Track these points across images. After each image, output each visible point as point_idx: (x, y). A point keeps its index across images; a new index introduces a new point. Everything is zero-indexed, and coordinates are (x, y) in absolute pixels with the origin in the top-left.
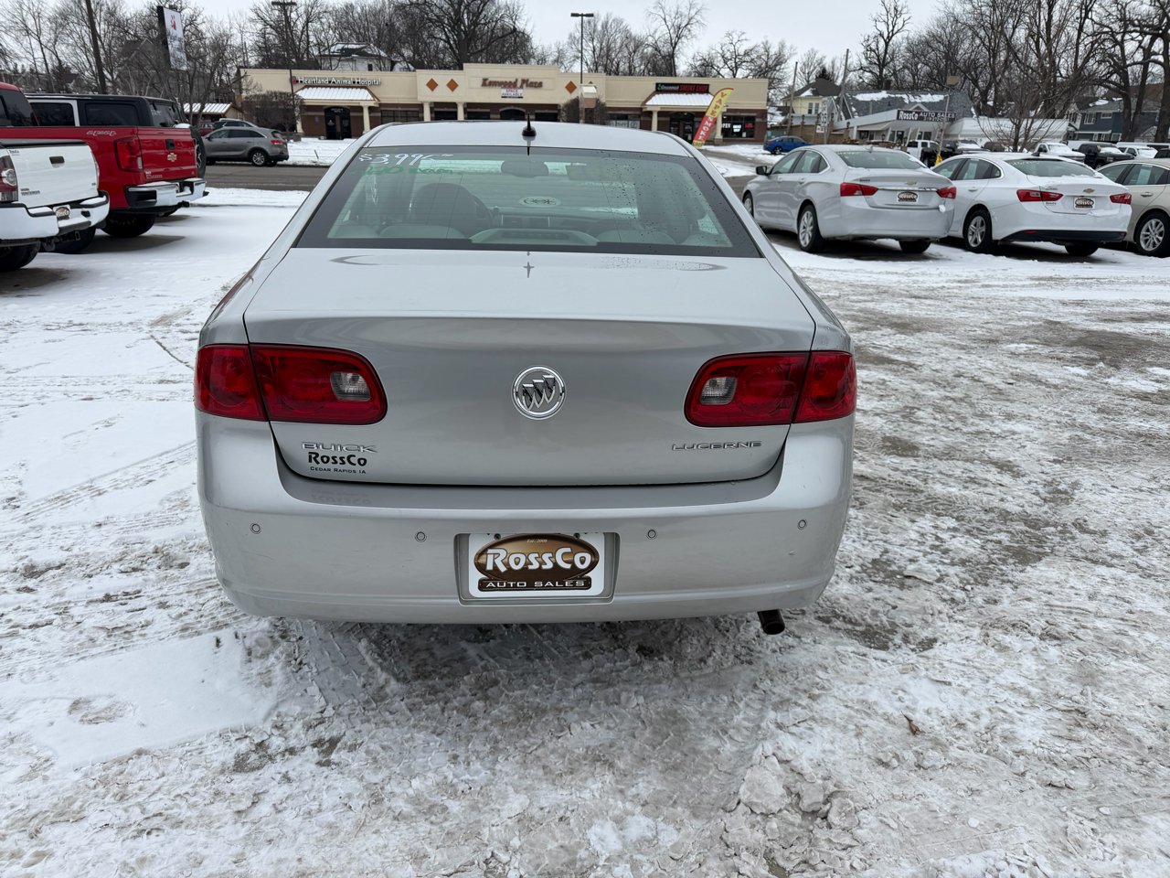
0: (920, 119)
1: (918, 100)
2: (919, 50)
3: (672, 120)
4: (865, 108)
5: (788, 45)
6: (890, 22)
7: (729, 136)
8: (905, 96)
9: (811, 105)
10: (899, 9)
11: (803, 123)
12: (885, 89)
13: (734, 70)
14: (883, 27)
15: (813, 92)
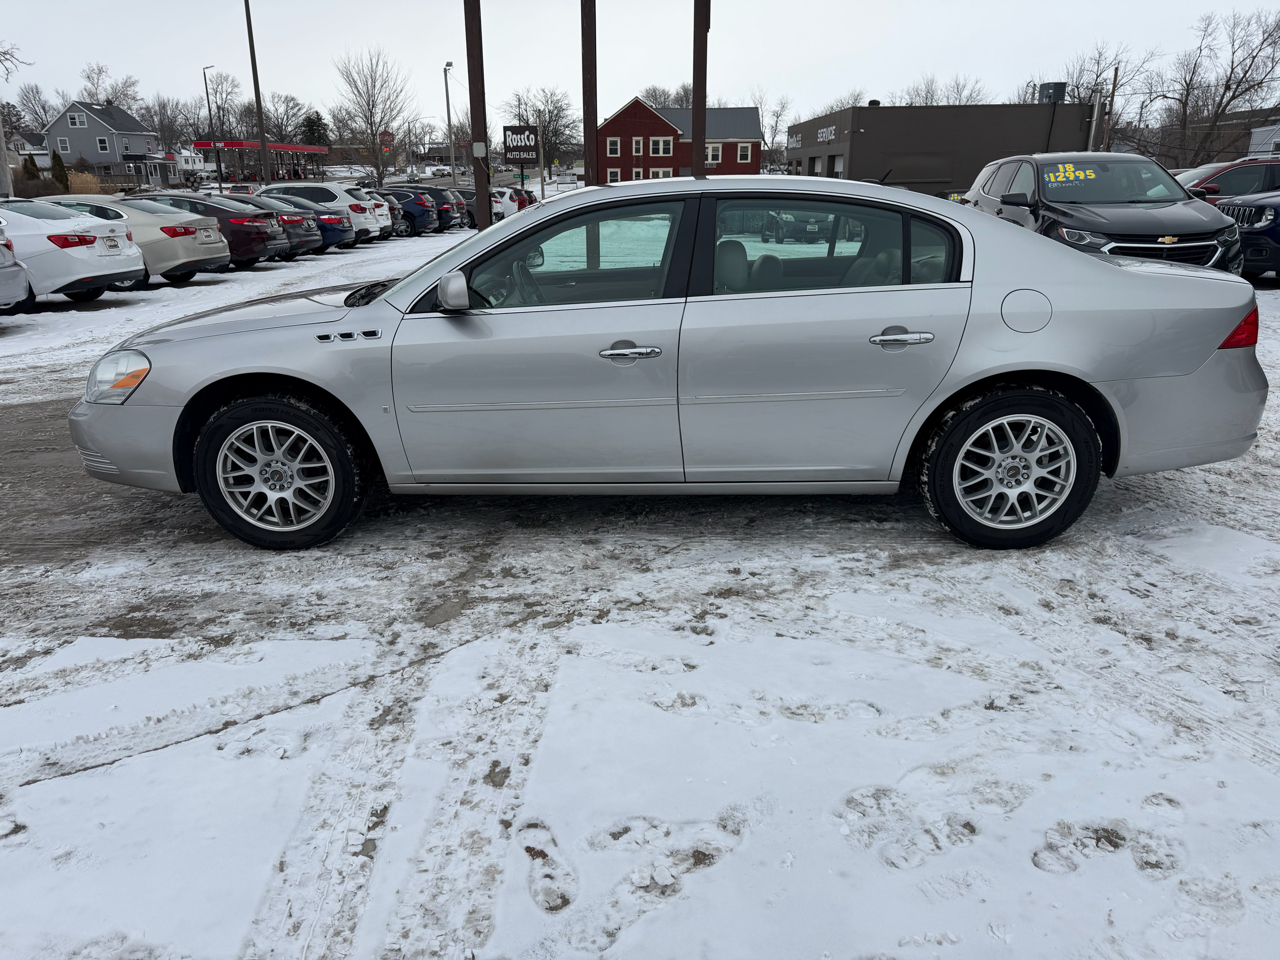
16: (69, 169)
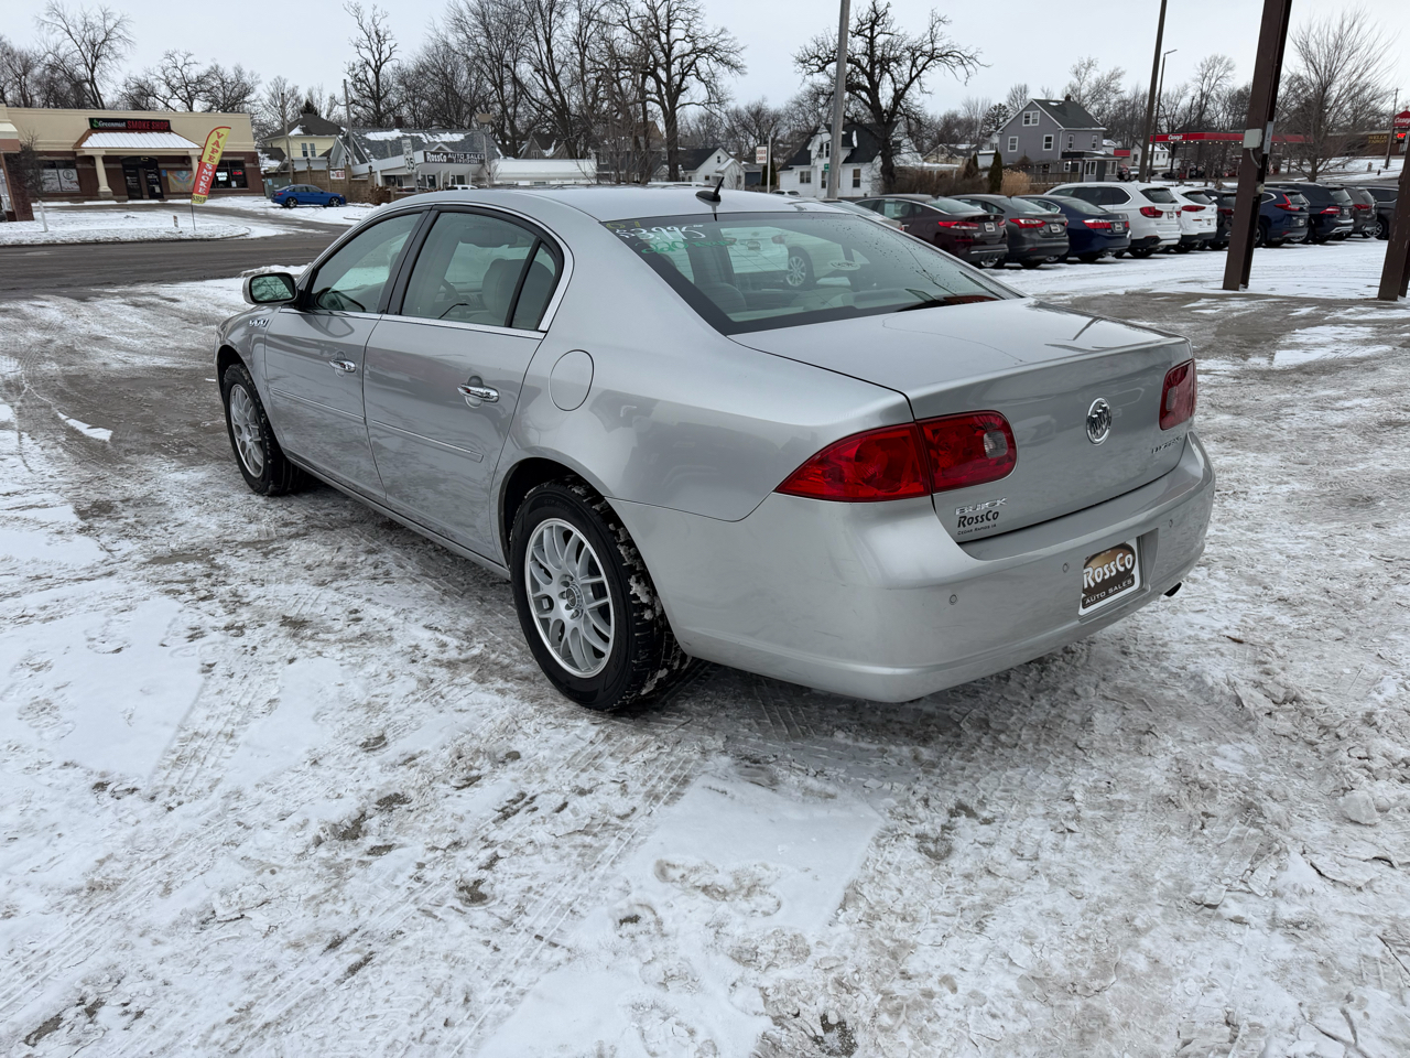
0: (450, 161)
1: (437, 140)
2: (412, 82)
3: (125, 167)
4: (382, 150)
5: (246, 70)
6: (374, 49)
7: (217, 188)
8: (421, 135)
9: (304, 146)
10: (381, 34)
11: (309, 168)
12: (398, 127)
13: (189, 100)
14: (368, 55)
15: (303, 129)
16: (1006, 167)
